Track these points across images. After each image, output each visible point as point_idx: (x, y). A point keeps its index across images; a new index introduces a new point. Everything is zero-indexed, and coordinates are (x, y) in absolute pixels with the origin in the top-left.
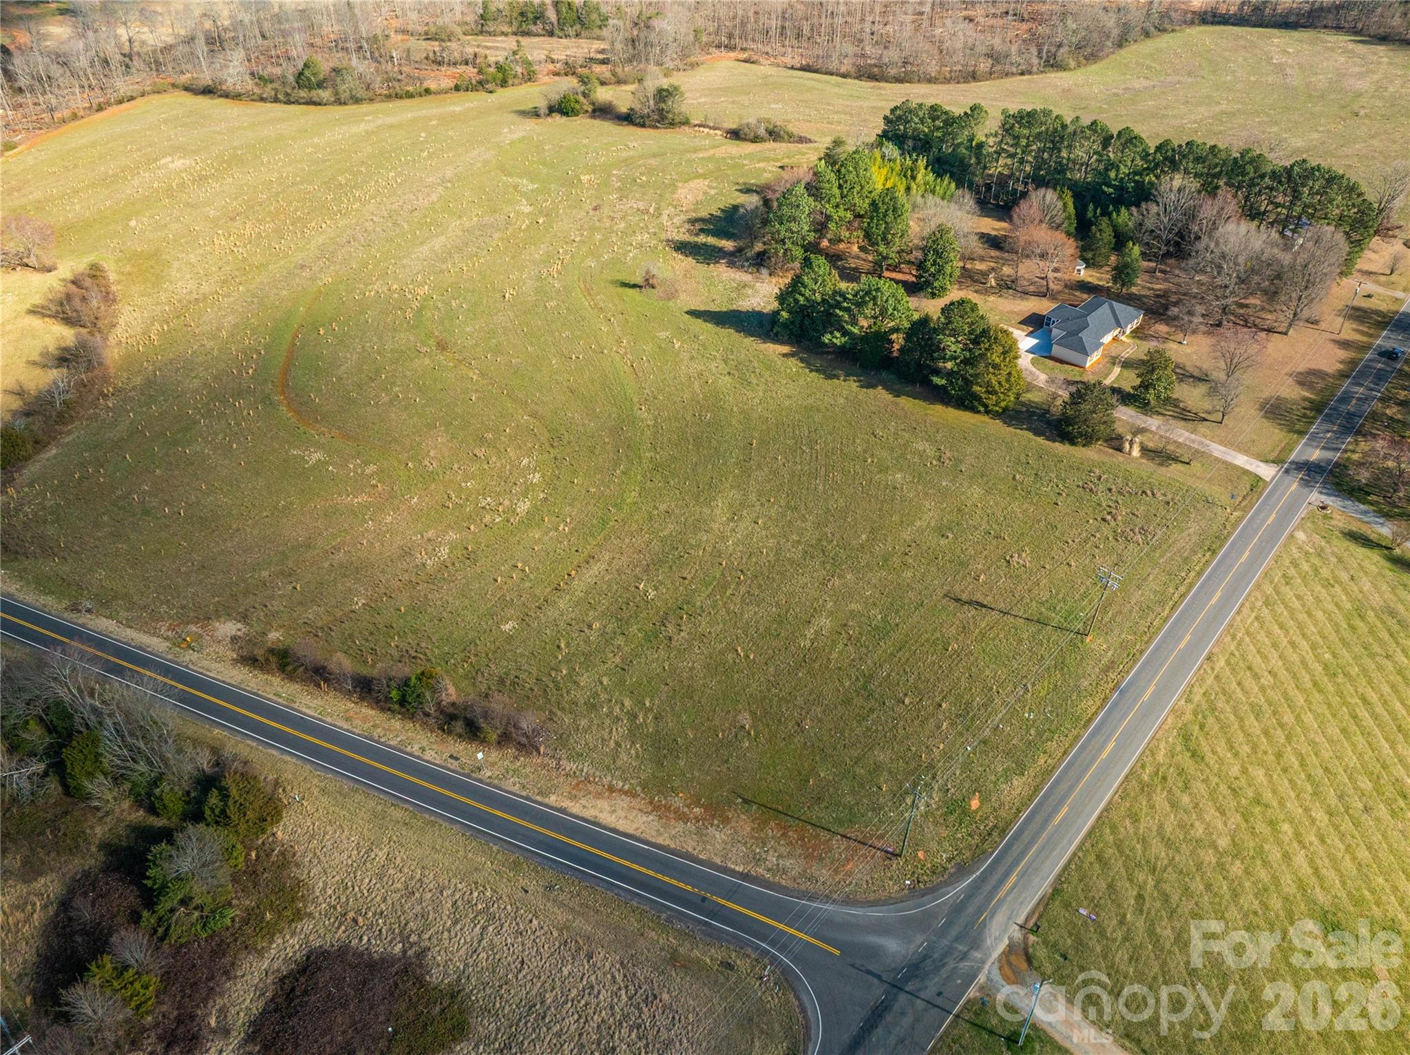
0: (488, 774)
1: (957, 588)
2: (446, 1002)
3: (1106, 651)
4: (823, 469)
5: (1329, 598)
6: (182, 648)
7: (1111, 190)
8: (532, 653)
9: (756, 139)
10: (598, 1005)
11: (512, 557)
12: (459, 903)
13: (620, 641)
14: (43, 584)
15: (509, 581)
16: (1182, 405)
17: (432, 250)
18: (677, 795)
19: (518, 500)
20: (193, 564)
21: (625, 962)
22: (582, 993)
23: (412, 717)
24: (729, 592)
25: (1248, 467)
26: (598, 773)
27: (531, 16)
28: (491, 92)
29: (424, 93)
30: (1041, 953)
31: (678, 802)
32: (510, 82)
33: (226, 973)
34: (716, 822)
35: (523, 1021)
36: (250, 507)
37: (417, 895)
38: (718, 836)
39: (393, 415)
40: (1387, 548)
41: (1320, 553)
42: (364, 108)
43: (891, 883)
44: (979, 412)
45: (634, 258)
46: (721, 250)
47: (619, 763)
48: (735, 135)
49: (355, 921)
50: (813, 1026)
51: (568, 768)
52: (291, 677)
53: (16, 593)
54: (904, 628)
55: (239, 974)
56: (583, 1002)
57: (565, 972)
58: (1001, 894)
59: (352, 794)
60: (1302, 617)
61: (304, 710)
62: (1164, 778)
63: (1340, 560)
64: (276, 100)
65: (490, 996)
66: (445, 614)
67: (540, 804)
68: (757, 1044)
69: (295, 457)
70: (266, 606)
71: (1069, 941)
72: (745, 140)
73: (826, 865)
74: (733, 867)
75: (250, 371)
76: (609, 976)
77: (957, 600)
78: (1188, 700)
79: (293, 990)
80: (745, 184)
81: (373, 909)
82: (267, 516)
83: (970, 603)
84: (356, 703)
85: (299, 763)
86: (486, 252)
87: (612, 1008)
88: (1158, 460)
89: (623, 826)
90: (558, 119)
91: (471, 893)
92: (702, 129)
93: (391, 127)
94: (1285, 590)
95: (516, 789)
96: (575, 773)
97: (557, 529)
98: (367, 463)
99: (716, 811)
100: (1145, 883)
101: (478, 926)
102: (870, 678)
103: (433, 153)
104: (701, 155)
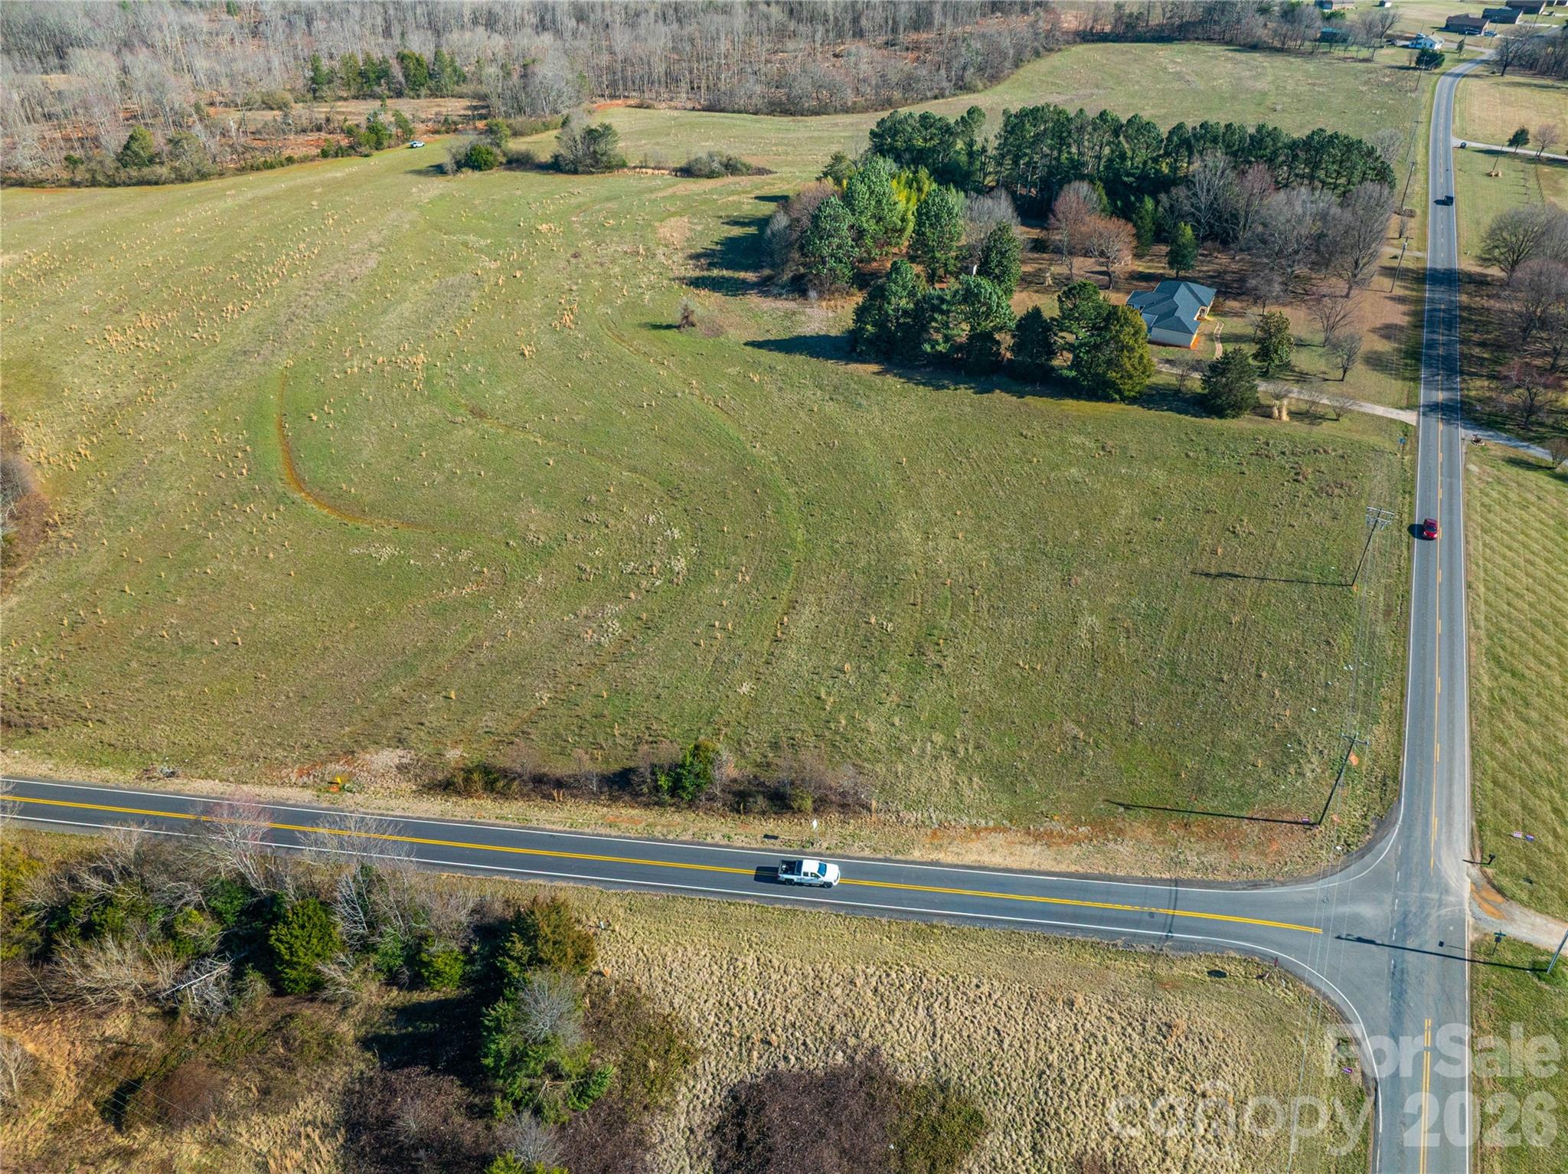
0: (825, 845)
1: (1200, 565)
2: (940, 1097)
3: (1377, 596)
4: (993, 476)
5: (1532, 519)
6: (333, 793)
7: (1131, 179)
8: (791, 710)
9: (711, 175)
10: (1112, 1050)
11: (702, 618)
12: (881, 989)
13: (885, 678)
14: (88, 757)
15: (714, 642)
16: (1297, 369)
17: (401, 316)
18: (1052, 819)
19: (669, 558)
20: (288, 697)
21: (1111, 999)
22: (1087, 1045)
23: (692, 805)
24: (971, 610)
25: (1390, 416)
26: (950, 817)
27: (372, 76)
28: (367, 156)
29: (285, 163)
30: (1505, 882)
31: (1057, 826)
32: (386, 144)
33: (640, 1143)
34: (1111, 836)
35: (1041, 1092)
36: (329, 621)
37: (825, 994)
38: (1124, 850)
39: (460, 494)
40: (1549, 468)
41: (1499, 481)
42: (215, 184)
43: (1324, 852)
44: (1114, 400)
45: (652, 300)
46: (744, 281)
47: (967, 801)
48: (687, 172)
49: (767, 1042)
50: (1345, 1009)
51: (913, 820)
52: (504, 795)
53: (51, 773)
54: (1175, 611)
55: (656, 1140)
56: (1094, 1054)
57: (1054, 1029)
58: (1433, 837)
59: (671, 904)
60: (1521, 537)
61: (548, 826)
62: (1503, 700)
63: (1520, 485)
64: (94, 183)
65: (985, 1077)
66: (659, 690)
67: (906, 862)
68: (1303, 1042)
69: (359, 557)
70: (422, 724)
71: (1523, 866)
72: (698, 176)
73: (1251, 850)
74: (1159, 876)
75: (244, 471)
76: (1104, 1019)
77: (1208, 575)
78: (1477, 627)
79: (742, 1138)
80: (728, 217)
81: (779, 1023)
82: (356, 628)
83: (1220, 575)
84: (609, 806)
85: (580, 886)
86: (471, 312)
87: (1130, 1050)
88: (1307, 421)
89: (1011, 862)
90: (469, 175)
91: (888, 975)
92: (644, 170)
93: (266, 198)
94: (1491, 516)
95: (867, 853)
96: (923, 822)
97: (735, 581)
98: (456, 550)
99: (1103, 827)
100: (1551, 796)
101: (920, 1008)
102: (1174, 664)
103: (340, 220)
104: (660, 195)
